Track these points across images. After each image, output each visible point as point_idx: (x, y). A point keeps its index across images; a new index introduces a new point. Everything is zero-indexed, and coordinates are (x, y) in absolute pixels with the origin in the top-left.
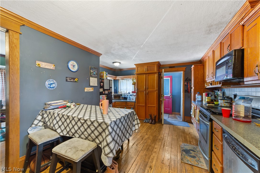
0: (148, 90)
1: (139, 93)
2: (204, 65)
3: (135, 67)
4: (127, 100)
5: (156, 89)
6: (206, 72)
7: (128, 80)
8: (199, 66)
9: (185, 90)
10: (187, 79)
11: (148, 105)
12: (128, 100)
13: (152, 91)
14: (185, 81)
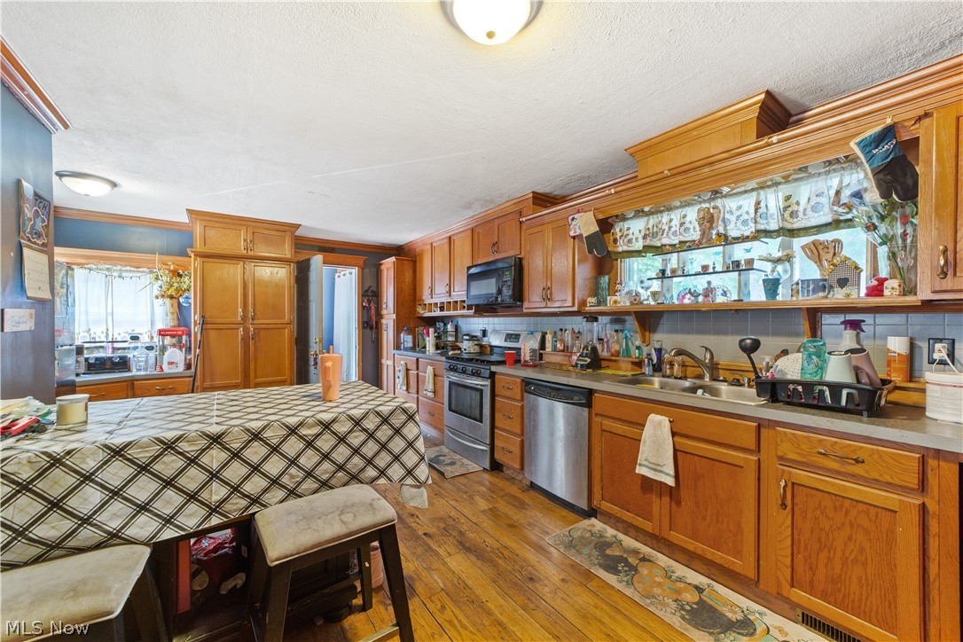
0: (255, 322)
1: (212, 334)
2: (416, 261)
3: (185, 219)
4: (129, 370)
5: (286, 320)
6: (422, 280)
7: (116, 274)
8: (406, 262)
9: (364, 323)
10: (367, 291)
11: (256, 378)
12: (134, 373)
13: (274, 326)
14: (363, 295)
